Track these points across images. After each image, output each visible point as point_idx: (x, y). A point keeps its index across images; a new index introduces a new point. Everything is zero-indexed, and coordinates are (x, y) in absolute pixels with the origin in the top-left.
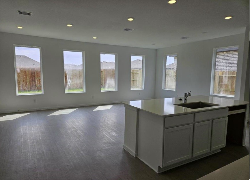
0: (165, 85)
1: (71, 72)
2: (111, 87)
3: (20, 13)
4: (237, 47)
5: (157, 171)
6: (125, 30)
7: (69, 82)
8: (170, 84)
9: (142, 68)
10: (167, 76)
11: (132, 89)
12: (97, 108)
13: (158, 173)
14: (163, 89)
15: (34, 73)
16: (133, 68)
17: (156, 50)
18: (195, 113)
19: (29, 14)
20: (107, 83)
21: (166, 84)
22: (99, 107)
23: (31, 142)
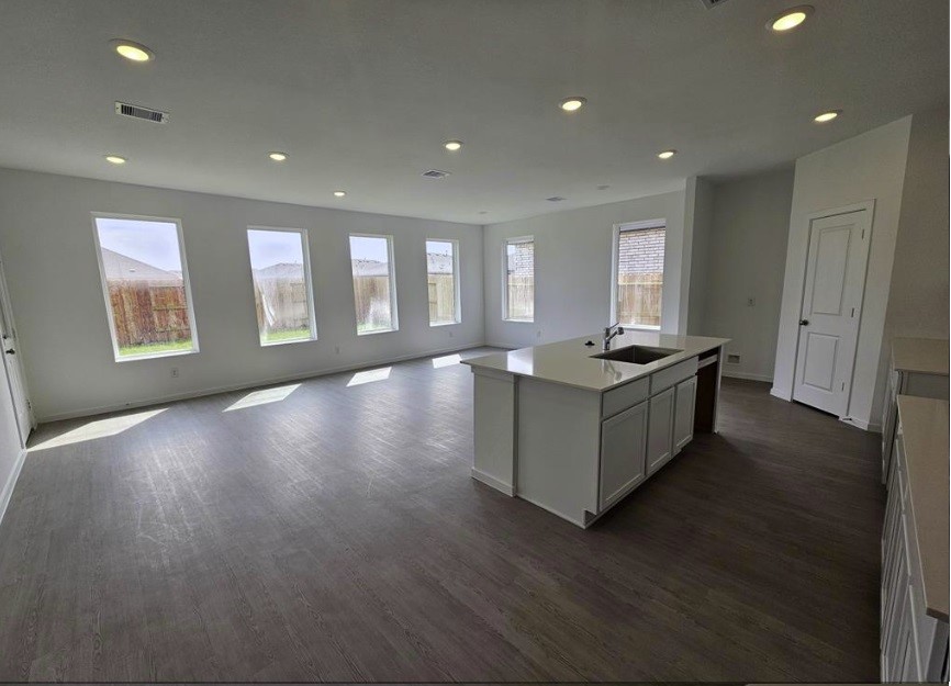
0: (508, 309)
1: (274, 288)
2: (383, 323)
3: (127, 110)
4: (662, 222)
5: (581, 523)
6: (427, 174)
7: (270, 314)
8: (520, 308)
9: (451, 271)
10: (511, 288)
11: (432, 324)
12: (353, 379)
13: (584, 527)
14: (503, 319)
15: (147, 293)
16: (433, 271)
17: (483, 227)
18: (650, 374)
19: (157, 117)
20: (371, 311)
21: (511, 307)
22: (358, 375)
23: (204, 494)
